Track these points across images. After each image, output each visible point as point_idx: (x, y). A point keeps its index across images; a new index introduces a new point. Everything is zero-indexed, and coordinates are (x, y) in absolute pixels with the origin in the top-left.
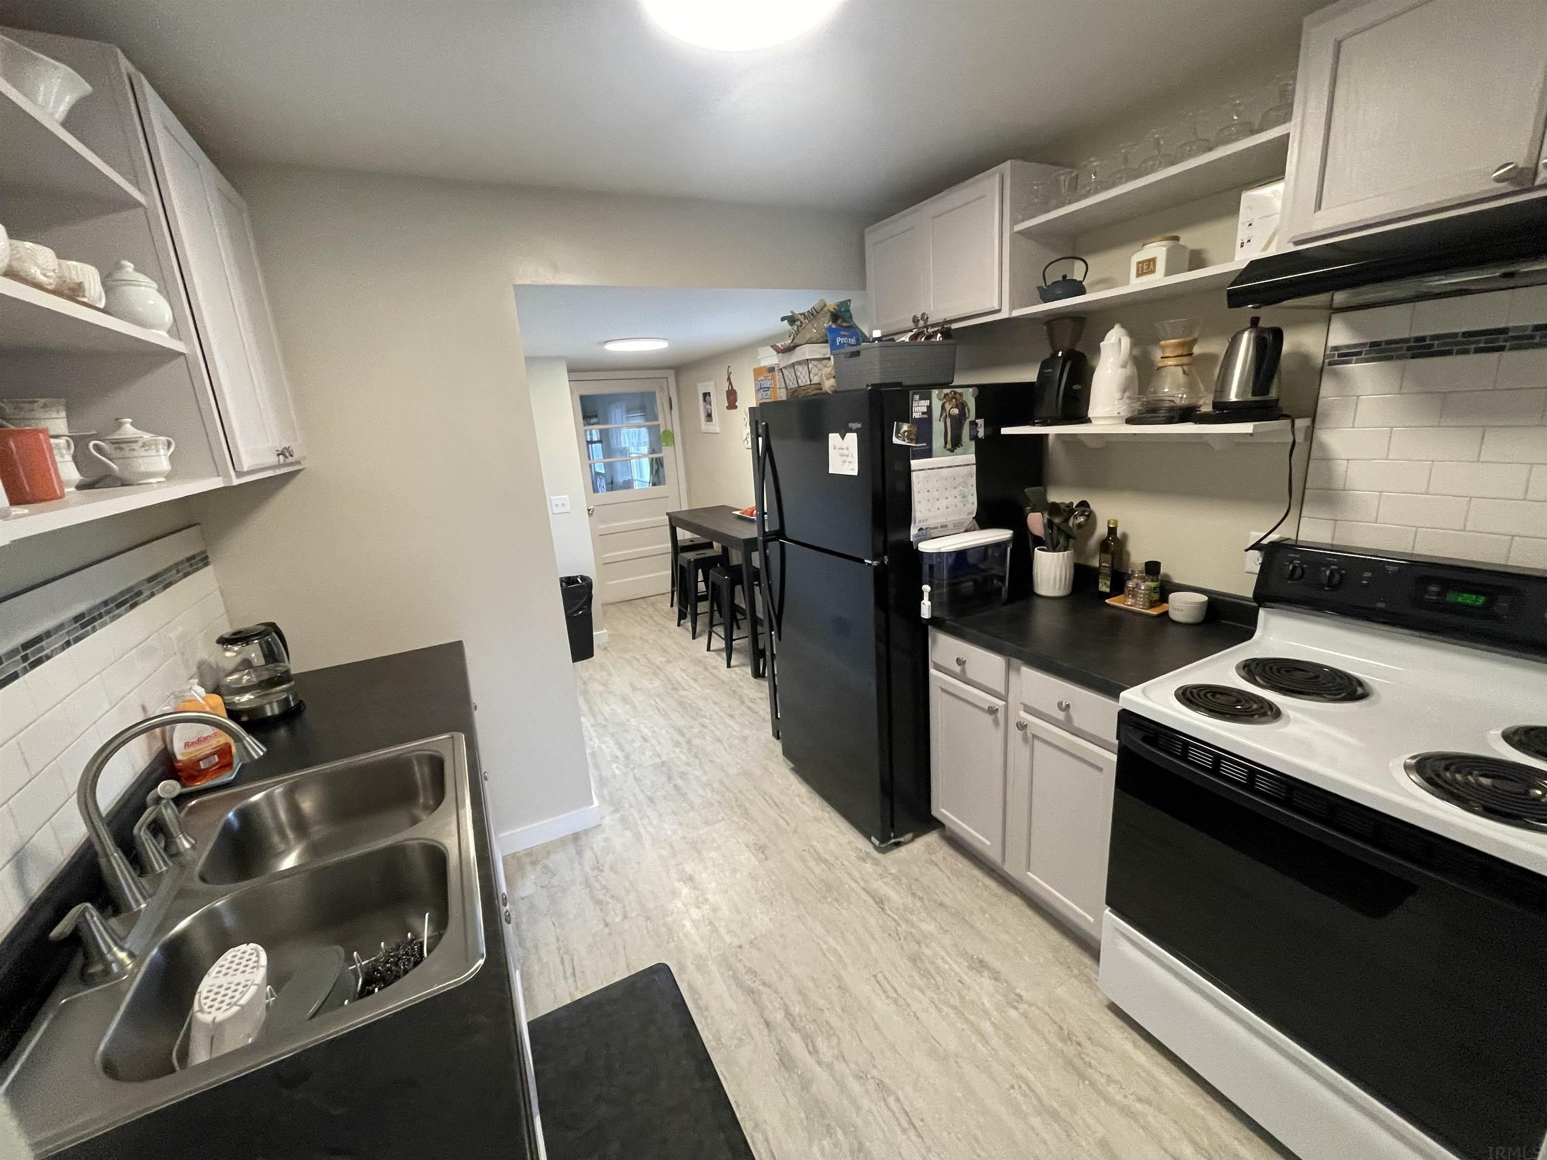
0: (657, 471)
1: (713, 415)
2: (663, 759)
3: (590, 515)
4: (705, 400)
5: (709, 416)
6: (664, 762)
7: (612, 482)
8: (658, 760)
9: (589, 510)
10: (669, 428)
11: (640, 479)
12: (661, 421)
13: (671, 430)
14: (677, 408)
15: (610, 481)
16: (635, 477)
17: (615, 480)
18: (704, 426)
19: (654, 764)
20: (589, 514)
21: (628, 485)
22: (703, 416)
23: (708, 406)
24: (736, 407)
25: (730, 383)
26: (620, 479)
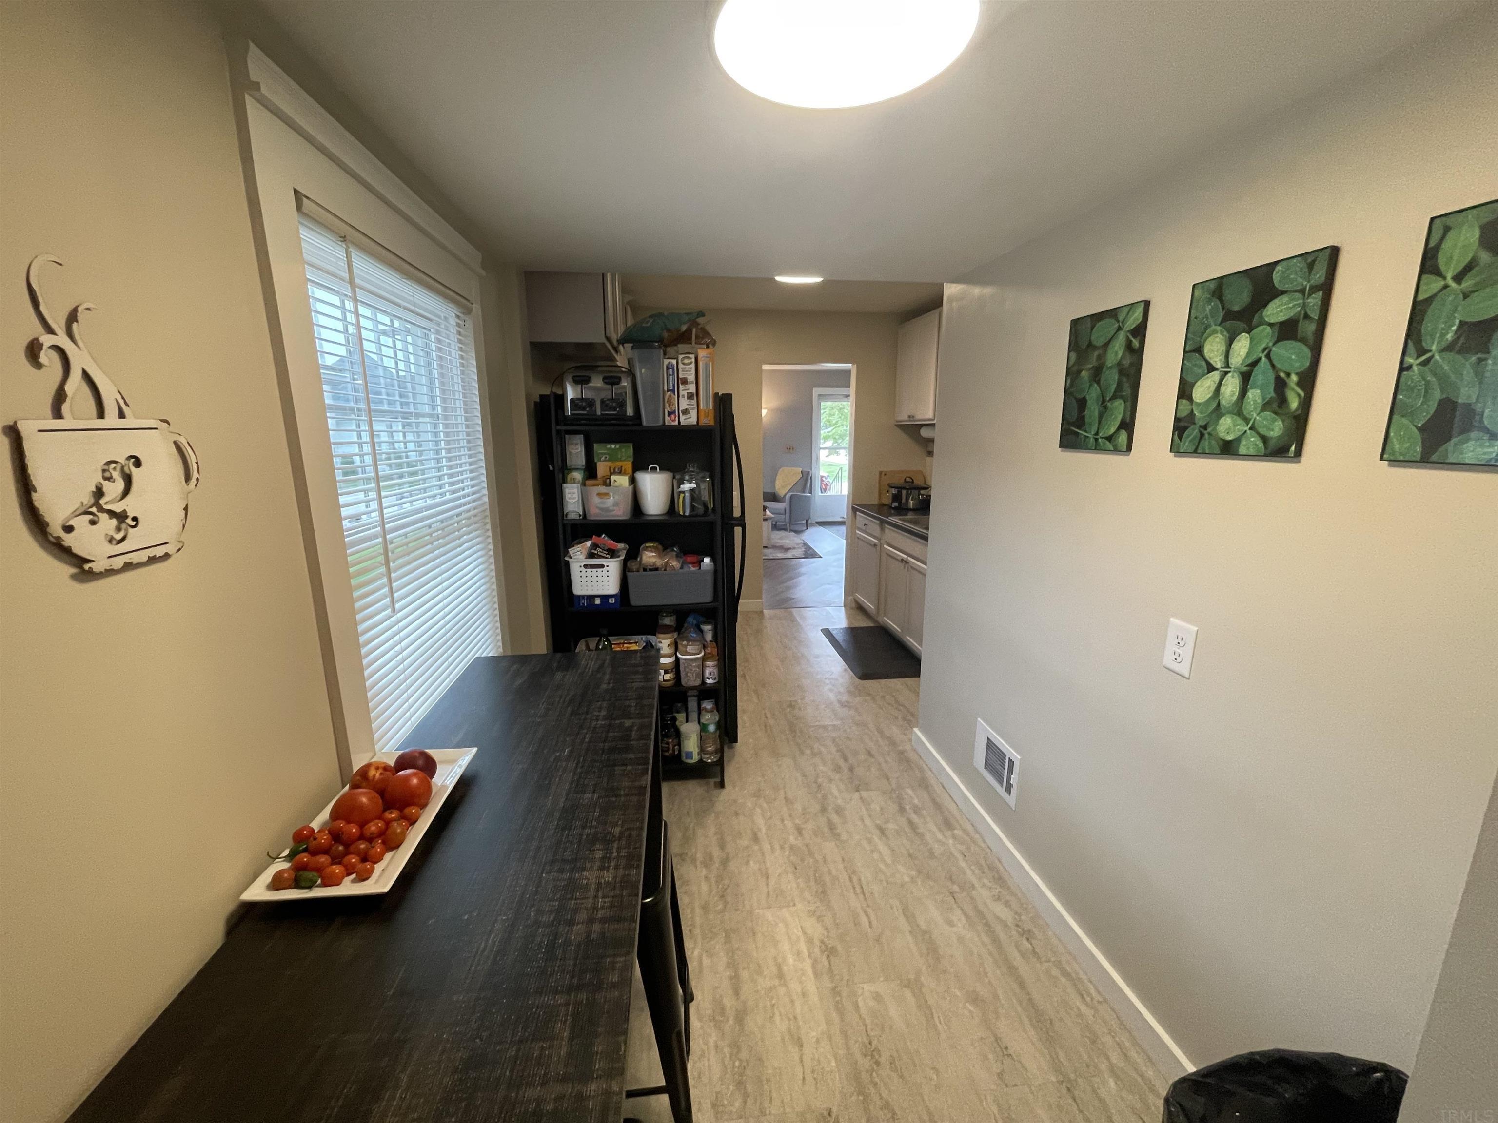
2: (857, 794)
6: (858, 790)
8: (865, 794)
19: (867, 790)
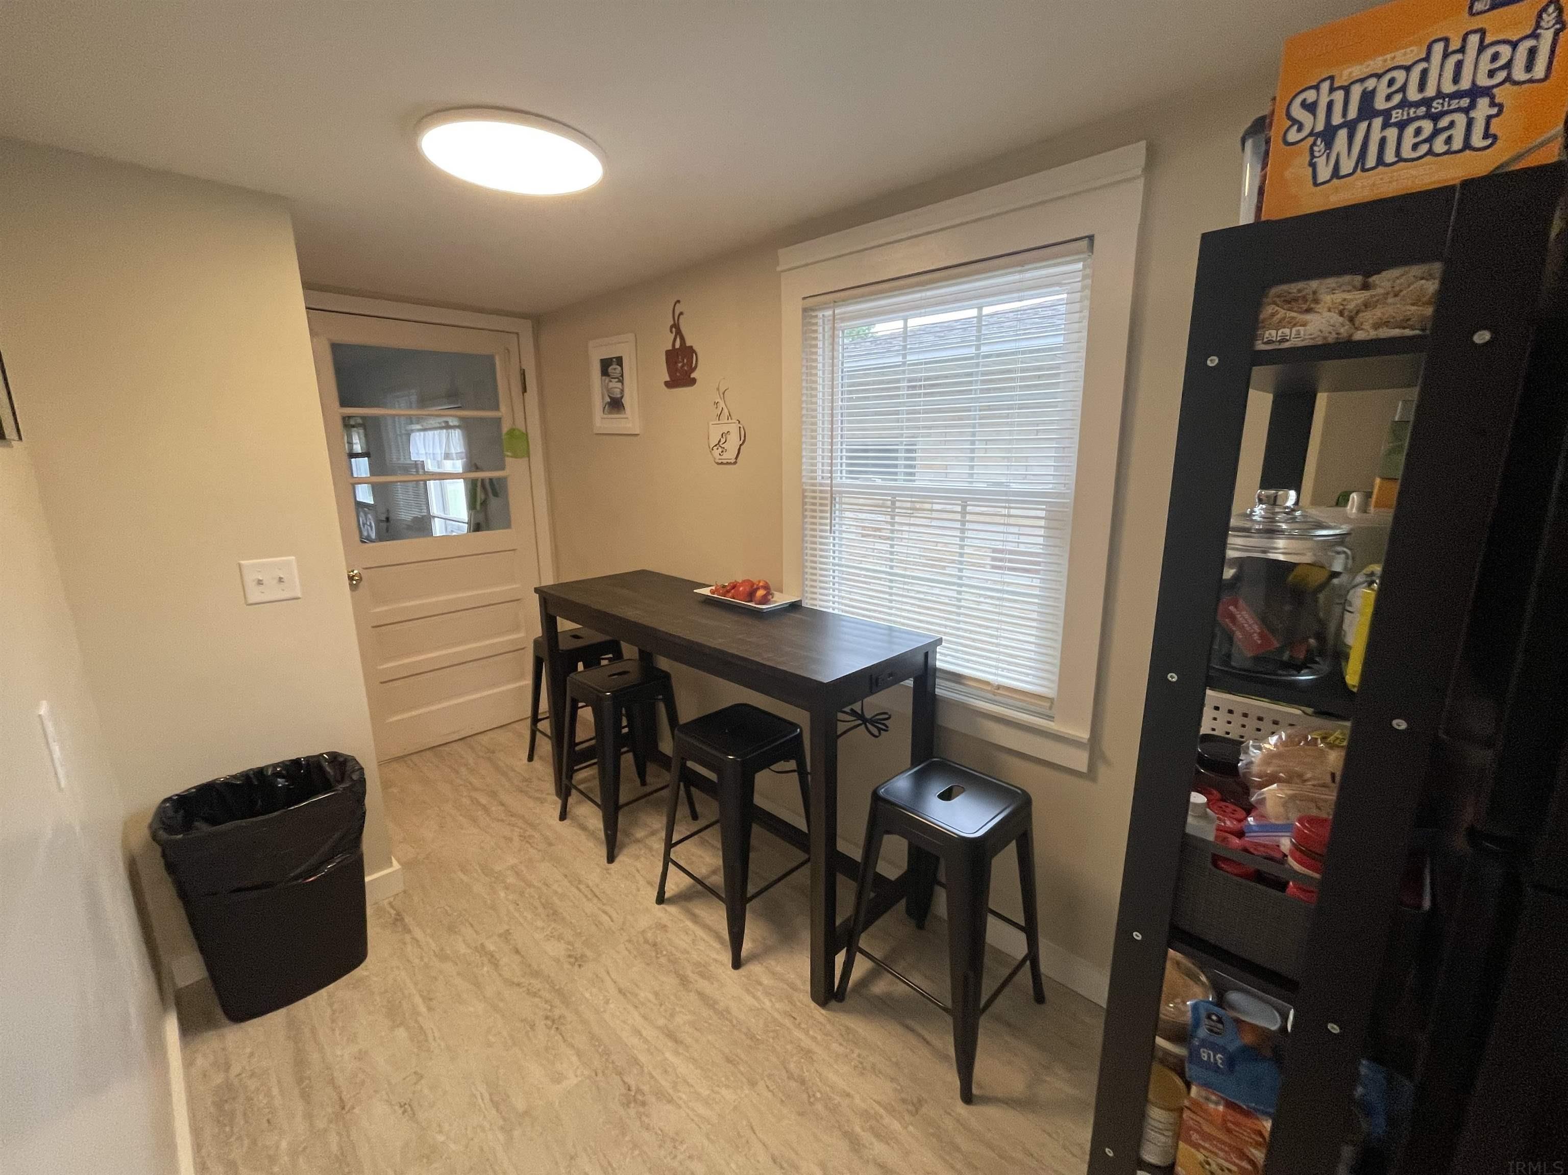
0: (484, 503)
1: (626, 401)
3: (353, 588)
4: (605, 372)
5: (616, 404)
7: (388, 519)
9: (351, 578)
10: (520, 425)
11: (443, 515)
12: (504, 409)
13: (523, 429)
14: (535, 389)
15: (383, 517)
16: (435, 510)
17: (392, 516)
18: (602, 421)
20: (351, 585)
21: (422, 526)
22: (598, 401)
23: (614, 384)
24: (693, 382)
25: (679, 333)
26: (406, 514)
